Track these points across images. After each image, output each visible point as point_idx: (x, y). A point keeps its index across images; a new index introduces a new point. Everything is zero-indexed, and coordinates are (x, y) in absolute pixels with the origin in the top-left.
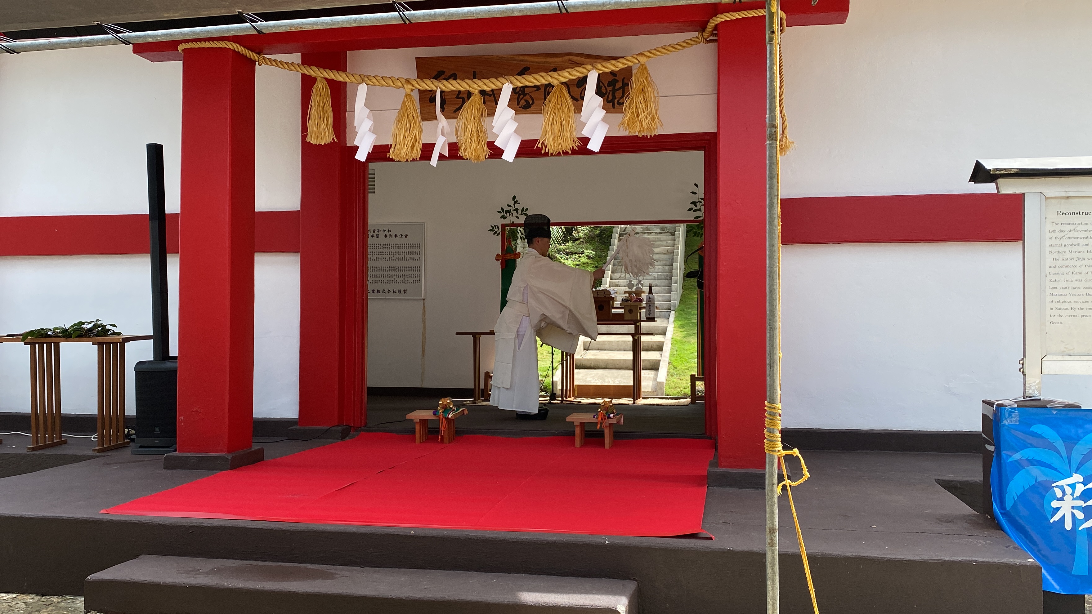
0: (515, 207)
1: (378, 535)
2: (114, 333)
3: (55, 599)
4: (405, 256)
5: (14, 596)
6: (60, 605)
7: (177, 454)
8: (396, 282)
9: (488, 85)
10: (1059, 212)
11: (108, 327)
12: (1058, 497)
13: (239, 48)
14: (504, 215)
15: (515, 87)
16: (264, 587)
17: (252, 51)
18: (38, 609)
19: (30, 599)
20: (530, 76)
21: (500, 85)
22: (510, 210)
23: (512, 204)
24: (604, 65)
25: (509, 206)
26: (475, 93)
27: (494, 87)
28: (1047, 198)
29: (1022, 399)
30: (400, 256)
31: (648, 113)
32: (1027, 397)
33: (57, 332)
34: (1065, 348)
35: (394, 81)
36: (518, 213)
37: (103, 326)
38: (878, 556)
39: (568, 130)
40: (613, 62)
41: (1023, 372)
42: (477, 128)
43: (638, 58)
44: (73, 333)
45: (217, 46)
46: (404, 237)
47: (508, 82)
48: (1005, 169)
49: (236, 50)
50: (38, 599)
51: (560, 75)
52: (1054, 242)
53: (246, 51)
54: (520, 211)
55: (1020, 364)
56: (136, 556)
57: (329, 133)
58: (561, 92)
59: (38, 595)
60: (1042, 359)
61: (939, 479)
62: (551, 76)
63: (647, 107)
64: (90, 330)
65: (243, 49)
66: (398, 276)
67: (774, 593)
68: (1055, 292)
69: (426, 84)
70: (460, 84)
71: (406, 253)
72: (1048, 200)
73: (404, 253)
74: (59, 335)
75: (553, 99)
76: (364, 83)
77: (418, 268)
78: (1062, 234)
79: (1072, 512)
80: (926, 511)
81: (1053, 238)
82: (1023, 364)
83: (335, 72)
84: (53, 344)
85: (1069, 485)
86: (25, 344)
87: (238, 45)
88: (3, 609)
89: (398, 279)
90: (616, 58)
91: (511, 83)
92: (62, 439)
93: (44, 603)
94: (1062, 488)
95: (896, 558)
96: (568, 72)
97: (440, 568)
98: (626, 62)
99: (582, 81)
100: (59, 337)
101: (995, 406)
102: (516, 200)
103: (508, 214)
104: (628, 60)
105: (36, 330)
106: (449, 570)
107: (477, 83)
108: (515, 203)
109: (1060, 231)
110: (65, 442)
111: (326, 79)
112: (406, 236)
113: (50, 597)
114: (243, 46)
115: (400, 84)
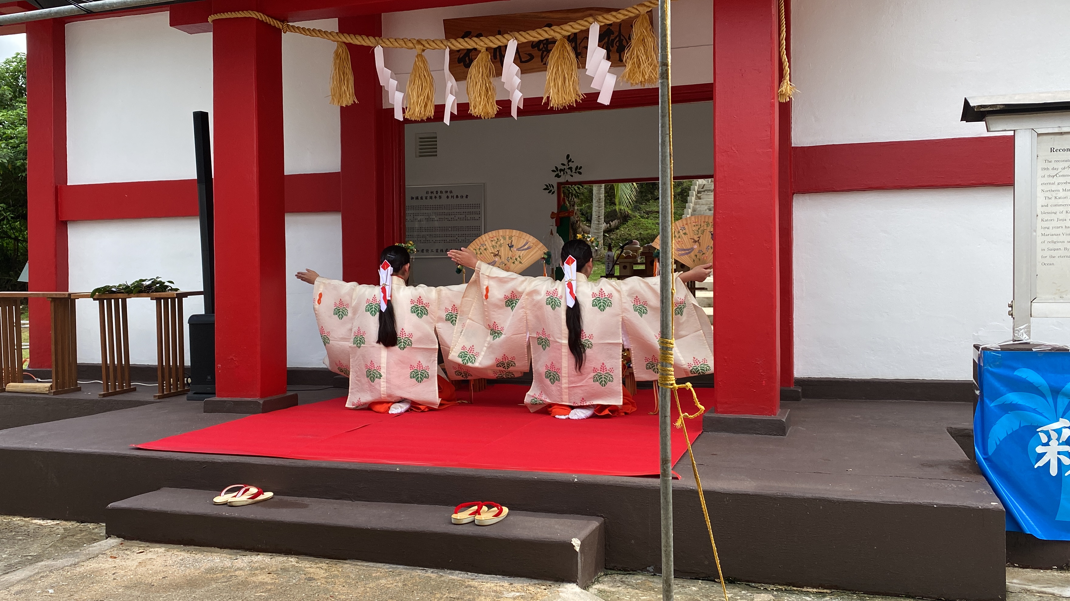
0: (569, 165)
1: (367, 471)
2: (172, 289)
3: (91, 526)
4: (465, 216)
5: (58, 523)
6: (93, 531)
7: (216, 398)
8: (458, 241)
9: (494, 42)
10: (1052, 149)
11: (167, 284)
12: (1043, 442)
13: (263, 17)
14: (558, 174)
15: (520, 42)
16: (256, 517)
17: (276, 19)
18: (73, 534)
19: (70, 525)
20: (534, 31)
21: (505, 41)
22: (565, 169)
23: (566, 163)
24: (605, 17)
25: (563, 165)
26: (482, 51)
27: (500, 44)
28: (1039, 135)
29: (1012, 342)
30: (461, 216)
31: (649, 64)
32: (1015, 341)
33: (120, 289)
34: (1057, 290)
35: (406, 42)
36: (572, 171)
37: (162, 283)
38: (838, 497)
39: (571, 83)
40: (614, 13)
41: (1012, 315)
42: (486, 84)
43: (639, 8)
44: (134, 289)
45: (243, 16)
46: (464, 197)
47: (513, 38)
48: (990, 105)
49: (260, 19)
50: (77, 525)
51: (562, 29)
52: (1046, 180)
53: (270, 19)
54: (574, 170)
55: (1009, 307)
56: (158, 488)
57: (350, 95)
58: (563, 46)
59: (78, 522)
60: (1031, 302)
61: (951, 428)
62: (554, 31)
63: (647, 58)
64: (149, 287)
65: (267, 18)
66: (459, 236)
67: (667, 522)
68: (1047, 231)
69: (436, 43)
70: (468, 42)
71: (466, 213)
72: (1041, 137)
73: (465, 213)
74: (122, 291)
75: (555, 53)
76: (379, 45)
77: (479, 227)
78: (1056, 172)
79: (1058, 458)
80: (914, 457)
81: (1046, 176)
82: (1012, 307)
83: (352, 36)
84: (120, 300)
85: (1054, 430)
86: (94, 299)
87: (262, 15)
88: (44, 533)
89: (460, 239)
90: (616, 10)
91: (516, 39)
92: (132, 387)
93: (81, 529)
94: (1047, 433)
95: (856, 500)
96: (570, 25)
97: (422, 503)
98: (626, 13)
99: (585, 34)
100: (122, 293)
101: (980, 349)
102: (569, 159)
103: (562, 172)
104: (629, 11)
105: (102, 288)
106: (430, 505)
107: (483, 40)
108: (569, 161)
109: (1053, 169)
110: (134, 390)
111: (344, 43)
112: (467, 196)
113: (88, 524)
114: (266, 15)
115: (411, 45)
